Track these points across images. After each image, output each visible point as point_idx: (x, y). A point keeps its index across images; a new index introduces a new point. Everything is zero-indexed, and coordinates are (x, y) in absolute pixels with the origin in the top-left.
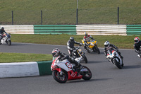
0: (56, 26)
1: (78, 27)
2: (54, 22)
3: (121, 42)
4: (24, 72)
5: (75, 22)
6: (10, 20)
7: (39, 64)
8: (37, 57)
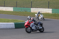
0: (23, 8)
1: (32, 9)
2: (22, 6)
3: (49, 16)
4: (8, 27)
5: (31, 7)
6: (3, 5)
7: (15, 24)
8: (14, 21)
